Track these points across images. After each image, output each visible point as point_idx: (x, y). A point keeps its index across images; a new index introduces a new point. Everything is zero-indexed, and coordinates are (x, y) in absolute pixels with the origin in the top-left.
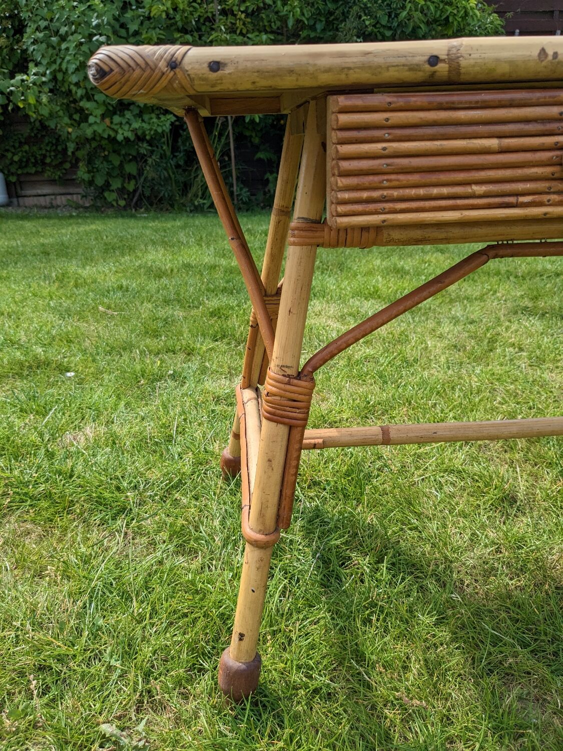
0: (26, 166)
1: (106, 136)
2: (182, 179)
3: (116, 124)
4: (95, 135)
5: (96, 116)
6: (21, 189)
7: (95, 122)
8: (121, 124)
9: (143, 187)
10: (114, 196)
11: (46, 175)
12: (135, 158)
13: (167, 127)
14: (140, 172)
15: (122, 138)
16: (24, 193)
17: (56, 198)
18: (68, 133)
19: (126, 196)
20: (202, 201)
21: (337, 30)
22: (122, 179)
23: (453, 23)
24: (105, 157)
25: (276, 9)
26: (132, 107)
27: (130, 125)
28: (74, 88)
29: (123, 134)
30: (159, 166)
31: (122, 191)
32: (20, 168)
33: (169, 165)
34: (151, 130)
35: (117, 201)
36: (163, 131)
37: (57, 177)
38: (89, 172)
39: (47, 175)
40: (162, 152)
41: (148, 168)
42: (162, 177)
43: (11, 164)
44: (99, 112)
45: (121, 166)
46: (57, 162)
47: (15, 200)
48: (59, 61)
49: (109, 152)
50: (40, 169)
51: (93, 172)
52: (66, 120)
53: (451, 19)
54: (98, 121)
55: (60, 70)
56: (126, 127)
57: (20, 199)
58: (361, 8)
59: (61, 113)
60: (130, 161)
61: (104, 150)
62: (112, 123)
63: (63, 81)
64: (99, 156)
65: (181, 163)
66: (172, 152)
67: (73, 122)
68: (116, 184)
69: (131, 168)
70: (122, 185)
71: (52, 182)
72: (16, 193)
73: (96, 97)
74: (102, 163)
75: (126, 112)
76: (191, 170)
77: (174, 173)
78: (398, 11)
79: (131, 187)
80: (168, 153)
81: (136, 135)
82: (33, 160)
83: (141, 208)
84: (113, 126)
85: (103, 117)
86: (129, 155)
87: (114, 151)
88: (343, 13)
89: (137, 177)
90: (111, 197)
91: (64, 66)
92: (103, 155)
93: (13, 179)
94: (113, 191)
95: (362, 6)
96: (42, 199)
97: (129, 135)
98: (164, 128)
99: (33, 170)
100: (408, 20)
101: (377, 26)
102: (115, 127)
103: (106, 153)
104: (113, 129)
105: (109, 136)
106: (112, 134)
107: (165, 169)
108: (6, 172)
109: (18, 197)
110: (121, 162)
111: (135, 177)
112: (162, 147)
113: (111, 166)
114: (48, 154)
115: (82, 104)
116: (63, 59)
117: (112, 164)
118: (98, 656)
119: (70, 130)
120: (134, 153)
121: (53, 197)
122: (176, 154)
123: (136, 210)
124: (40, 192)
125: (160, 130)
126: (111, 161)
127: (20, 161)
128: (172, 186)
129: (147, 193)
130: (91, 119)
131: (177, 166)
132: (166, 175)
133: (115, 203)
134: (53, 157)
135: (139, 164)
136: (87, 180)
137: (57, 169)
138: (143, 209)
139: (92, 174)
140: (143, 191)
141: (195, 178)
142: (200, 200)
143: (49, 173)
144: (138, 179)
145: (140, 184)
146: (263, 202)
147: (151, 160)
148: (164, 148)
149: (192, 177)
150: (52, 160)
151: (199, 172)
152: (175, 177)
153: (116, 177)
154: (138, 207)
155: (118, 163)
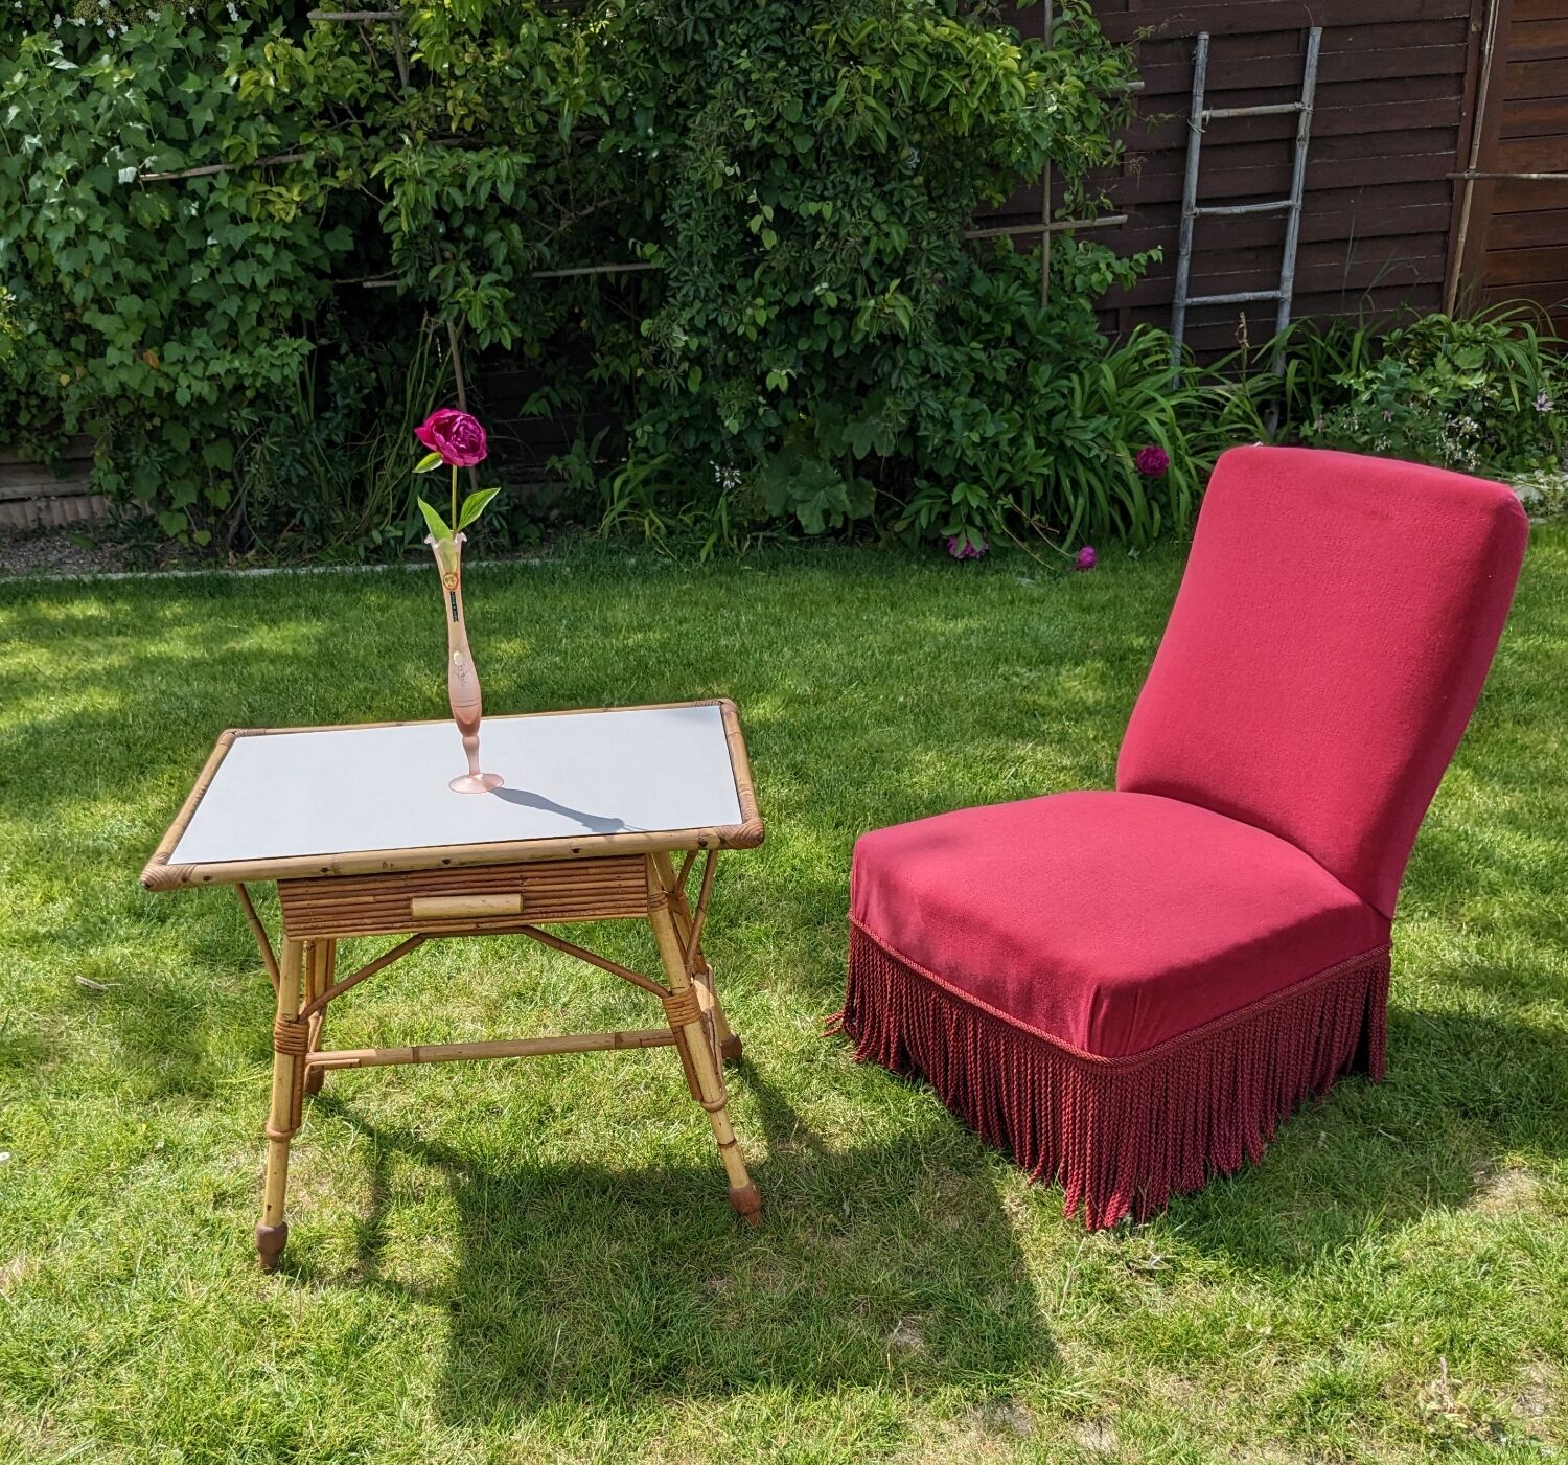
1: (150, 393)
2: (345, 474)
3: (173, 364)
4: (124, 390)
5: (121, 349)
7: (122, 363)
8: (183, 361)
9: (249, 504)
10: (183, 521)
11: (21, 453)
12: (224, 436)
13: (293, 368)
15: (189, 399)
17: (48, 506)
18: (60, 387)
19: (212, 520)
21: (685, 131)
22: (198, 479)
23: (958, 114)
24: (155, 433)
25: (534, 85)
26: (209, 315)
27: (207, 363)
28: (67, 282)
29: (189, 387)
31: (203, 507)
33: (309, 446)
34: (255, 375)
35: (190, 536)
36: (285, 378)
37: (48, 460)
38: (118, 469)
39: (24, 452)
41: (254, 468)
42: (295, 480)
44: (130, 338)
45: (195, 446)
46: (47, 421)
48: (27, 216)
49: (163, 421)
50: (5, 437)
51: (128, 471)
52: (53, 357)
53: (953, 106)
54: (129, 362)
55: (31, 238)
56: (198, 370)
58: (736, 83)
59: (41, 339)
60: (215, 440)
61: (151, 417)
62: (161, 358)
63: (41, 264)
64: (140, 431)
65: (339, 439)
66: (318, 416)
67: (70, 356)
68: (185, 495)
69: (218, 456)
70: (201, 496)
71: (35, 467)
73: (120, 306)
74: (147, 452)
75: (195, 331)
76: (369, 446)
77: (322, 463)
78: (827, 90)
79: (221, 498)
80: (307, 417)
81: (221, 388)
84: (166, 369)
85: (141, 346)
86: (212, 427)
87: (175, 420)
88: (699, 90)
89: (236, 474)
90: (174, 524)
91: (39, 230)
92: (149, 426)
94: (181, 510)
95: (740, 78)
97: (204, 389)
98: (287, 371)
100: (846, 116)
101: (778, 125)
102: (172, 371)
103: (157, 421)
104: (167, 375)
105: (158, 391)
106: (166, 387)
107: (302, 459)
110: (194, 442)
111: (230, 475)
112: (288, 408)
113: (169, 455)
114: (23, 402)
115: (86, 319)
116: (36, 211)
117: (172, 450)
119: (65, 379)
120: (222, 424)
121: (42, 503)
122: (328, 415)
123: (236, 555)
125: (276, 377)
126: (168, 442)
128: (319, 498)
130: (112, 356)
131: (330, 443)
132: (303, 472)
133: (184, 539)
134: (34, 410)
135: (236, 449)
136: (114, 490)
137: (47, 437)
138: (253, 552)
139: (125, 474)
140: (249, 514)
141: (379, 466)
142: (388, 528)
143: (30, 449)
144: (237, 479)
145: (242, 494)
146: (558, 507)
147: (259, 447)
148: (294, 411)
149: (370, 464)
150: (34, 417)
151: (386, 453)
152: (327, 470)
153: (185, 476)
154: (241, 545)
155: (189, 445)
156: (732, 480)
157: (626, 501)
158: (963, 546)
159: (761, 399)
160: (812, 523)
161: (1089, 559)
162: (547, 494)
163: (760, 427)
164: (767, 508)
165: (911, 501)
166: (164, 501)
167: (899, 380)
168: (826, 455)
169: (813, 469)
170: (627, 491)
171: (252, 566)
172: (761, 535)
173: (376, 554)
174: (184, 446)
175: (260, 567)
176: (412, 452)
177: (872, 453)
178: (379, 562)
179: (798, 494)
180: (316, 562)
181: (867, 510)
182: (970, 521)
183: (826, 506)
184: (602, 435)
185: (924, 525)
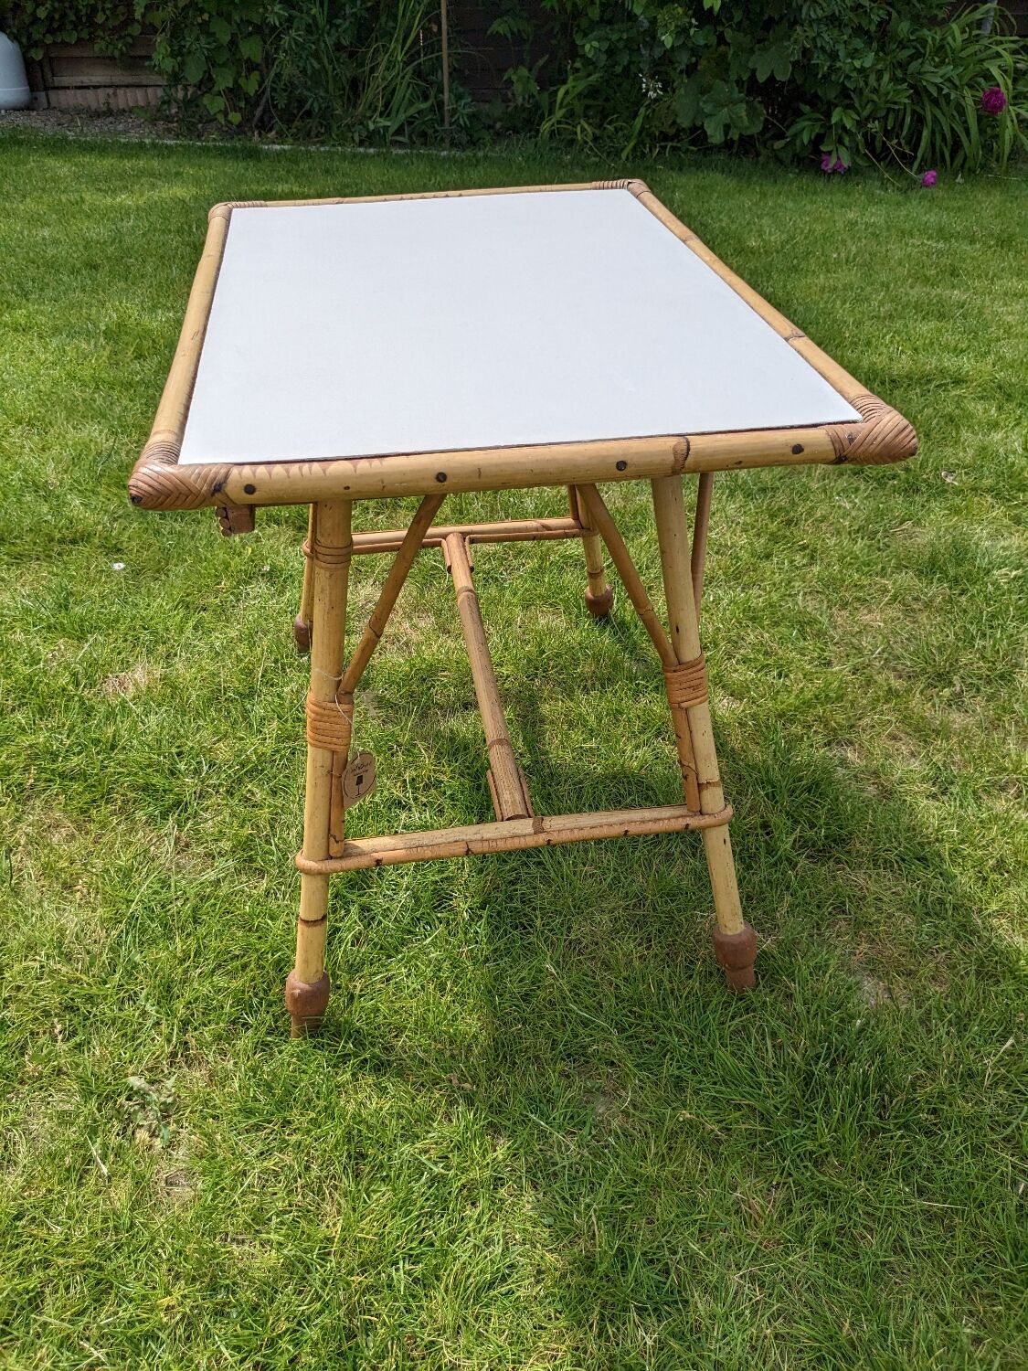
0: (61, 28)
2: (346, 73)
6: (53, 75)
9: (273, 89)
10: (220, 103)
11: (97, 48)
12: (258, 30)
14: (269, 60)
16: (58, 81)
17: (115, 94)
19: (242, 104)
20: (383, 122)
22: (234, 69)
24: (204, 27)
30: (304, 49)
31: (234, 92)
32: (48, 31)
33: (322, 45)
35: (226, 115)
37: (116, 53)
38: (173, 55)
39: (99, 46)
40: (311, 21)
41: (282, 56)
42: (309, 72)
43: (33, 23)
45: (233, 43)
46: (117, 23)
47: (42, 95)
49: (211, 16)
50: (85, 35)
51: (182, 55)
57: (52, 94)
60: (250, 34)
61: (202, 11)
64: (192, 24)
65: (345, 42)
66: (330, 22)
68: (224, 81)
69: (251, 49)
70: (236, 82)
71: (108, 61)
72: (44, 80)
74: (198, 39)
76: (367, 52)
77: (331, 62)
79: (251, 86)
80: (321, 21)
82: (73, 18)
83: (271, 130)
86: (250, 23)
87: (220, 14)
89: (264, 67)
90: (214, 104)
92: (199, 20)
93: (37, 55)
94: (219, 94)
96: (90, 93)
99: (73, 38)
103: (206, 16)
107: (316, 55)
108: (24, 40)
109: (46, 89)
110: (234, 35)
111: (258, 68)
113: (213, 45)
114: (100, 4)
117: (217, 41)
118: (133, 998)
120: (257, 20)
121: (110, 91)
122: (338, 21)
123: (260, 134)
124: (86, 80)
126: (213, 34)
127: (50, 18)
128: (327, 91)
129: (282, 104)
131: (339, 47)
132: (316, 66)
133: (221, 118)
134: (108, 12)
135: (265, 43)
136: (170, 70)
137: (116, 37)
138: (273, 133)
139: (179, 59)
140: (272, 97)
141: (372, 70)
142: (378, 119)
143: (103, 44)
144: (265, 70)
145: (268, 82)
146: (501, 120)
147: (287, 38)
148: (313, 12)
149: (367, 68)
150: (107, 18)
151: (379, 60)
152: (334, 69)
153: (224, 65)
154: (264, 126)
155: (228, 38)
156: (655, 91)
157: (564, 110)
158: (833, 161)
159: (693, 21)
160: (715, 135)
161: (932, 180)
162: (496, 109)
163: (690, 45)
164: (679, 121)
165: (792, 123)
166: (206, 83)
167: (809, 10)
168: (733, 77)
169: (723, 89)
170: (565, 103)
171: (274, 143)
172: (669, 144)
173: (370, 139)
174: (226, 39)
175: (279, 144)
176: (399, 58)
177: (772, 79)
178: (371, 145)
179: (708, 108)
180: (322, 143)
181: (756, 129)
182: (840, 141)
183: (728, 121)
184: (541, 62)
185: (806, 142)
